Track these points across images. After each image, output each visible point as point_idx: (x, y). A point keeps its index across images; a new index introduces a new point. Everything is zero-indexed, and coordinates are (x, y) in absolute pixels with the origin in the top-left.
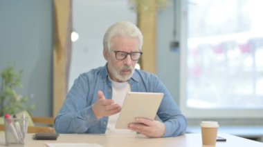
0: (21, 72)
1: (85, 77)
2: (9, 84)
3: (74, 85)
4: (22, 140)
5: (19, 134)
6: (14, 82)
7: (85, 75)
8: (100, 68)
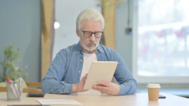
0: (18, 50)
1: (64, 52)
2: (10, 58)
3: (56, 57)
4: (19, 97)
5: (17, 92)
6: (13, 57)
7: (64, 50)
8: (75, 45)
